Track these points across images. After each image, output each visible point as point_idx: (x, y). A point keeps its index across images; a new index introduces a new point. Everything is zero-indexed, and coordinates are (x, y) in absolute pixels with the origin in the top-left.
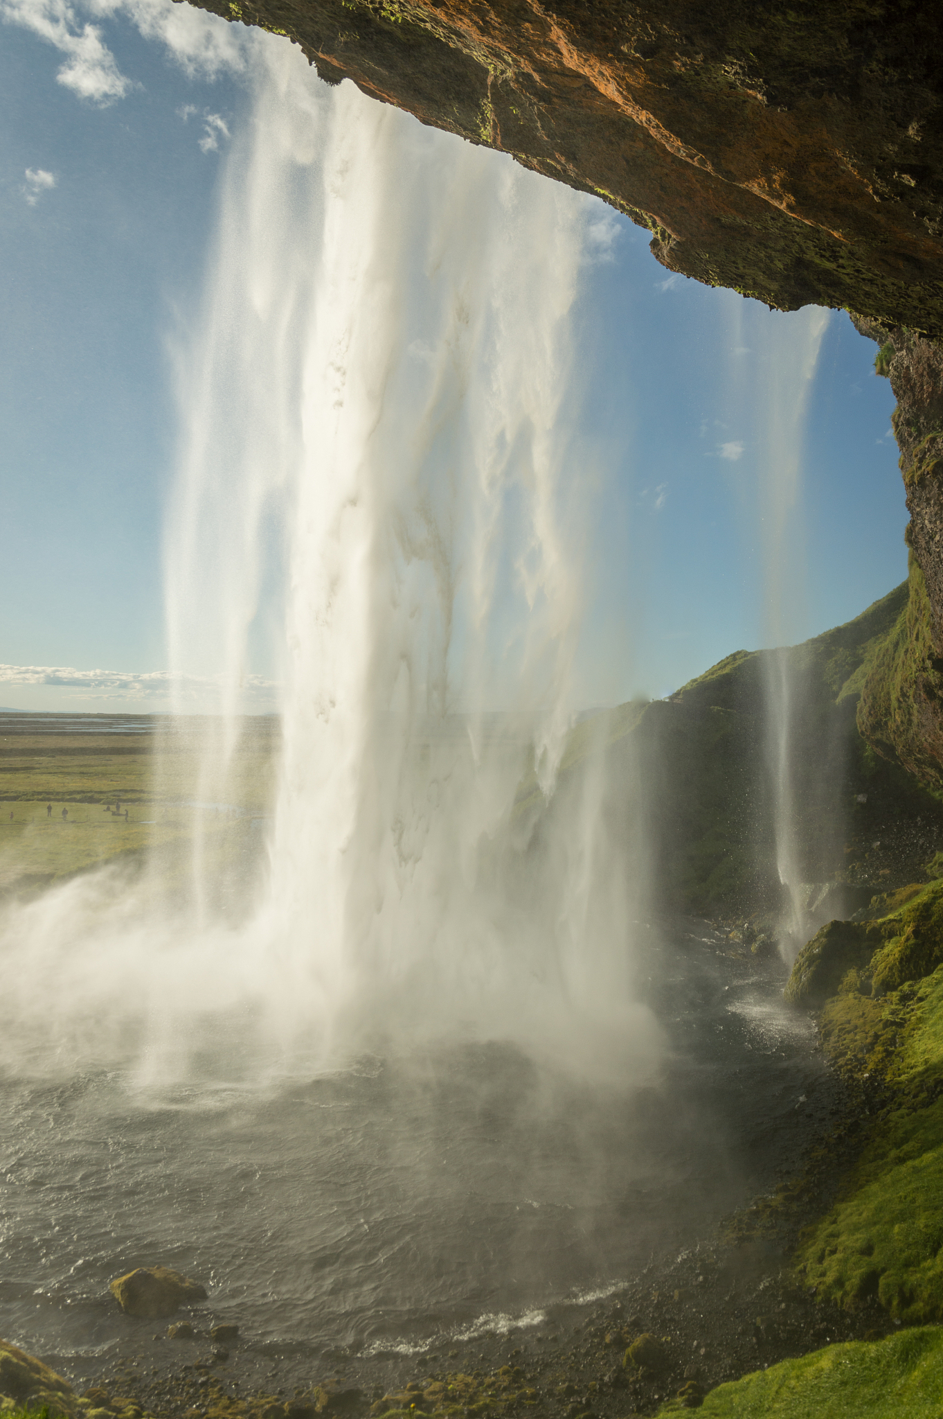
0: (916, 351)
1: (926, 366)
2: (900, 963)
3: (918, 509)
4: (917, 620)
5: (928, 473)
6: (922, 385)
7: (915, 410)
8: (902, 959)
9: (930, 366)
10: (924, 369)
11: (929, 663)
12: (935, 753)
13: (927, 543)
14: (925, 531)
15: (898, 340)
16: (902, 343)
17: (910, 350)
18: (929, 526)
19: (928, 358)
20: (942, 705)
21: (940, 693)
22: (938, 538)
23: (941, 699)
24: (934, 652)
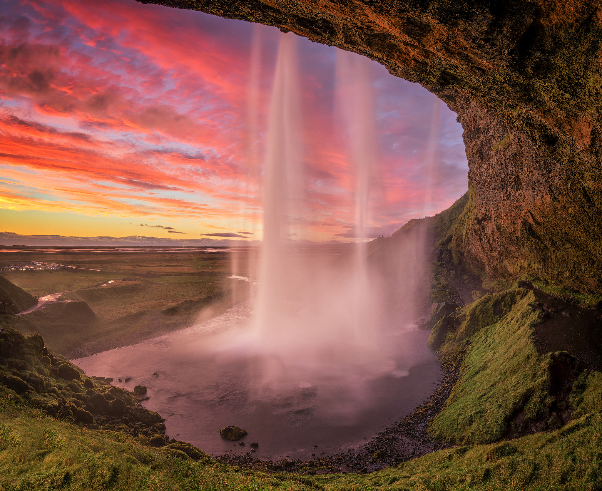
2: (465, 331)
3: (472, 166)
4: (471, 206)
5: (475, 153)
6: (471, 125)
8: (466, 329)
11: (476, 221)
12: (477, 255)
13: (475, 177)
14: (475, 173)
18: (476, 172)
20: (480, 237)
21: (479, 232)
22: (478, 175)
23: (479, 235)
24: (477, 217)
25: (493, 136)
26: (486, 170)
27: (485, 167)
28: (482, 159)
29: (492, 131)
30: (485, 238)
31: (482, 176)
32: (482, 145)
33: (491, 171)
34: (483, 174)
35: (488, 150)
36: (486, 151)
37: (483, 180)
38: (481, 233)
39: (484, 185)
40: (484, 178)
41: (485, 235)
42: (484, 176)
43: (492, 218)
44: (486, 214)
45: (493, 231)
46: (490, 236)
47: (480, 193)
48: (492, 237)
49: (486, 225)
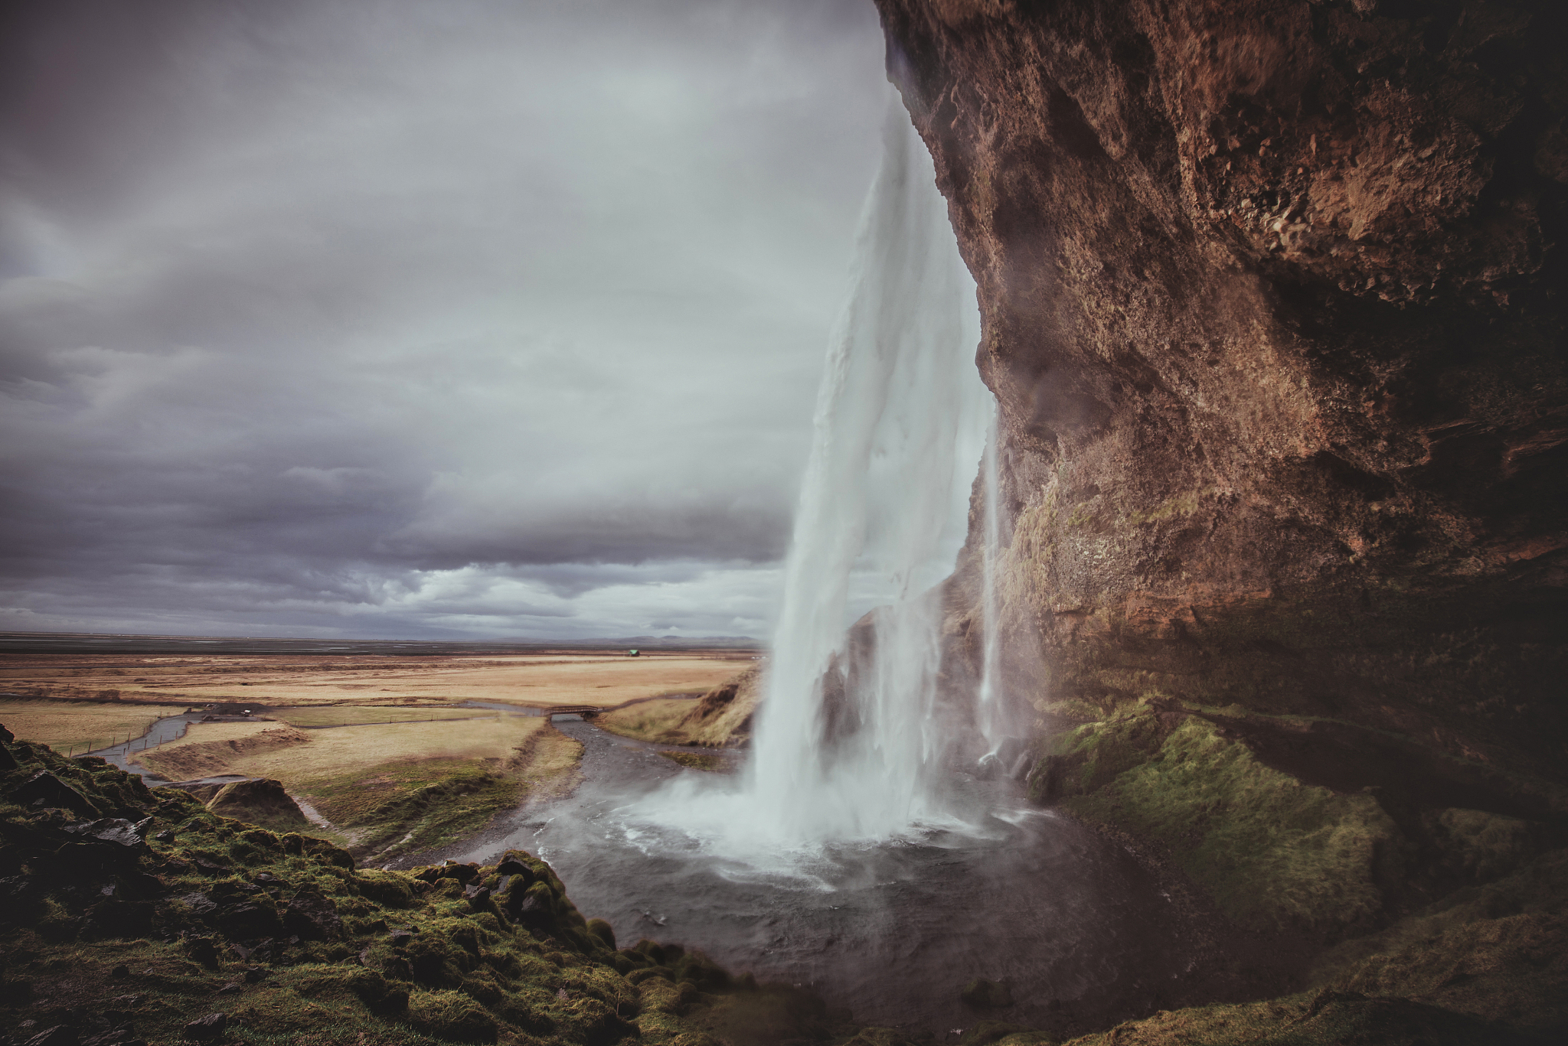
0: (1079, 463)
1: (1084, 471)
5: (1086, 522)
6: (1080, 480)
7: (1074, 491)
10: (1082, 472)
11: (1039, 615)
15: (1068, 457)
16: (1071, 458)
17: (1074, 462)
18: (1080, 548)
19: (1086, 468)
20: (1041, 637)
21: (1041, 631)
22: (1086, 553)
23: (1040, 634)
24: (1046, 609)
25: (1122, 501)
26: (1106, 546)
27: (1104, 542)
28: (1097, 531)
29: (1121, 493)
30: (1052, 639)
31: (1093, 552)
32: (1099, 511)
33: (1118, 549)
34: (1099, 552)
35: (1110, 518)
36: (1105, 522)
37: (1097, 560)
38: (1045, 632)
39: (1096, 567)
40: (1101, 557)
41: (1053, 634)
42: (1099, 554)
43: (1098, 612)
44: (1082, 607)
45: (1074, 630)
46: (1065, 636)
47: (1075, 577)
48: (1069, 638)
49: (1060, 620)
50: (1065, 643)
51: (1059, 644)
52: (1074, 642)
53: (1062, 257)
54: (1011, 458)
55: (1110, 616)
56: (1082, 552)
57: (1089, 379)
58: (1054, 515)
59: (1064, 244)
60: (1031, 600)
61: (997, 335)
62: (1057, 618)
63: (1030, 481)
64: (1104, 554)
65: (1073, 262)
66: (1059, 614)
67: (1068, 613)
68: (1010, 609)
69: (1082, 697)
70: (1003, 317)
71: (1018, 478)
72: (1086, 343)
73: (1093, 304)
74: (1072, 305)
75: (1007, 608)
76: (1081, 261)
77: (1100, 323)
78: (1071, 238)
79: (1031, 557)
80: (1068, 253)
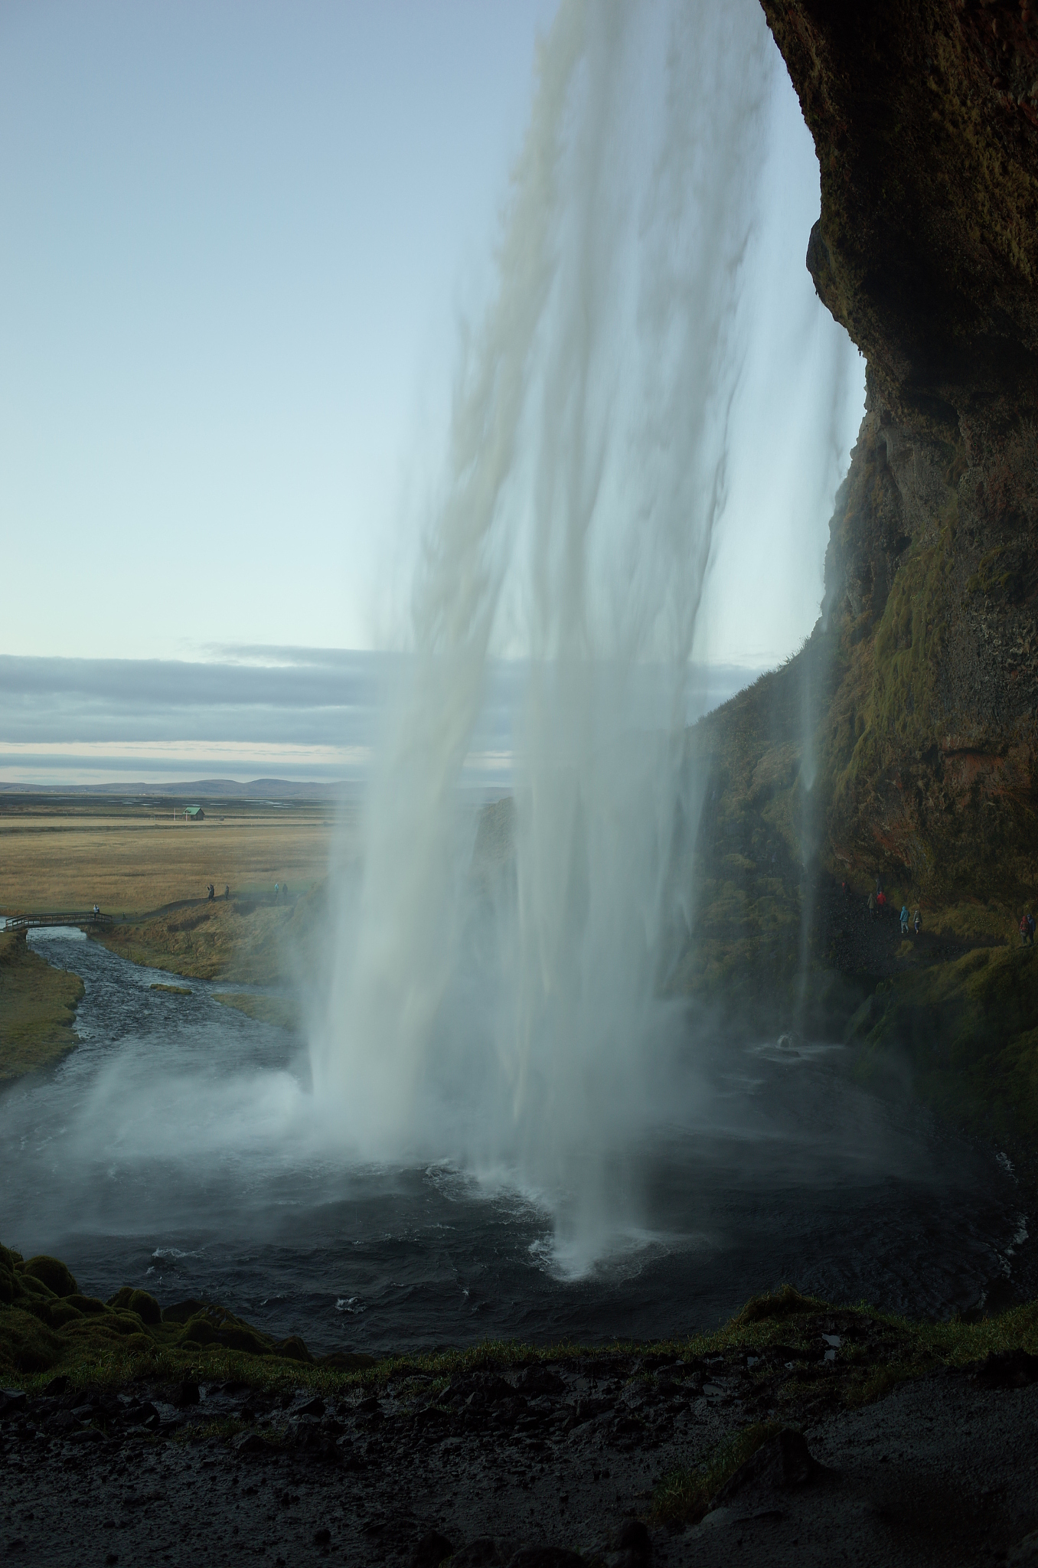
0: (994, 470)
1: (1002, 485)
5: (999, 583)
6: (995, 502)
7: (984, 522)
9: (1005, 485)
10: (1000, 487)
15: (977, 456)
16: (980, 460)
17: (987, 468)
18: (986, 631)
19: (1006, 479)
20: (919, 794)
21: (920, 783)
23: (918, 789)
24: (929, 744)
26: (1030, 631)
27: (1028, 623)
28: (1019, 602)
30: (938, 798)
31: (1009, 642)
32: (1025, 564)
34: (1020, 641)
37: (1014, 656)
38: (927, 785)
39: (1012, 668)
40: (1021, 651)
41: (941, 790)
42: (1019, 646)
43: (1012, 752)
44: (987, 742)
45: (977, 783)
46: (961, 794)
47: (977, 686)
48: (968, 798)
49: (953, 765)
50: (959, 807)
51: (950, 809)
52: (974, 805)
53: (935, 70)
54: (890, 450)
55: (1030, 760)
56: (989, 641)
57: (1009, 309)
58: (947, 568)
59: (935, 45)
60: (904, 727)
61: (838, 214)
62: (948, 762)
63: (921, 498)
64: (1027, 645)
65: (952, 84)
66: (951, 753)
67: (965, 752)
68: (870, 742)
69: (986, 903)
70: (847, 179)
71: (904, 491)
72: (995, 240)
73: (997, 170)
74: (967, 164)
75: (866, 740)
76: (965, 83)
77: (1011, 204)
78: (947, 35)
79: (909, 646)
80: (943, 65)
